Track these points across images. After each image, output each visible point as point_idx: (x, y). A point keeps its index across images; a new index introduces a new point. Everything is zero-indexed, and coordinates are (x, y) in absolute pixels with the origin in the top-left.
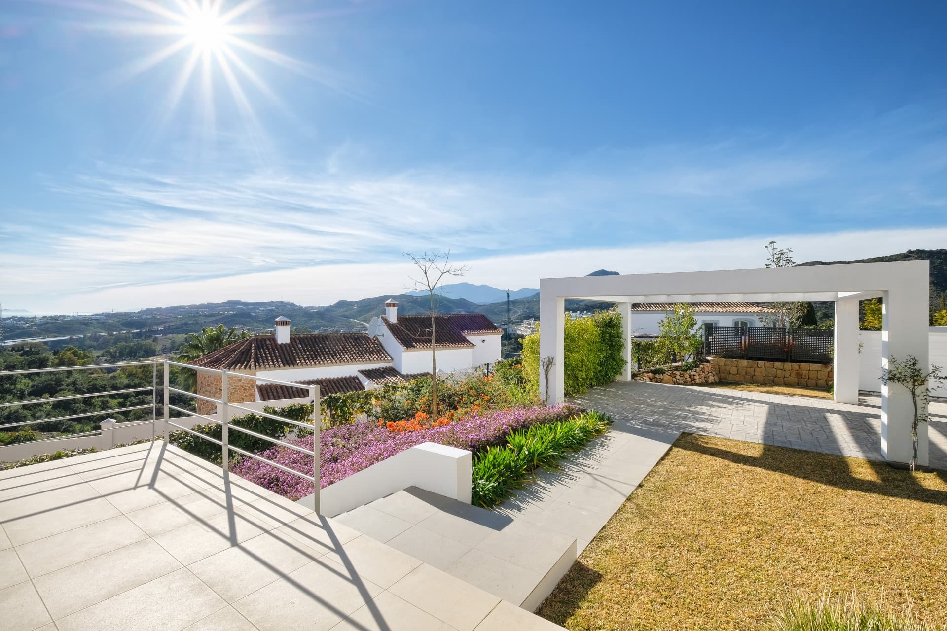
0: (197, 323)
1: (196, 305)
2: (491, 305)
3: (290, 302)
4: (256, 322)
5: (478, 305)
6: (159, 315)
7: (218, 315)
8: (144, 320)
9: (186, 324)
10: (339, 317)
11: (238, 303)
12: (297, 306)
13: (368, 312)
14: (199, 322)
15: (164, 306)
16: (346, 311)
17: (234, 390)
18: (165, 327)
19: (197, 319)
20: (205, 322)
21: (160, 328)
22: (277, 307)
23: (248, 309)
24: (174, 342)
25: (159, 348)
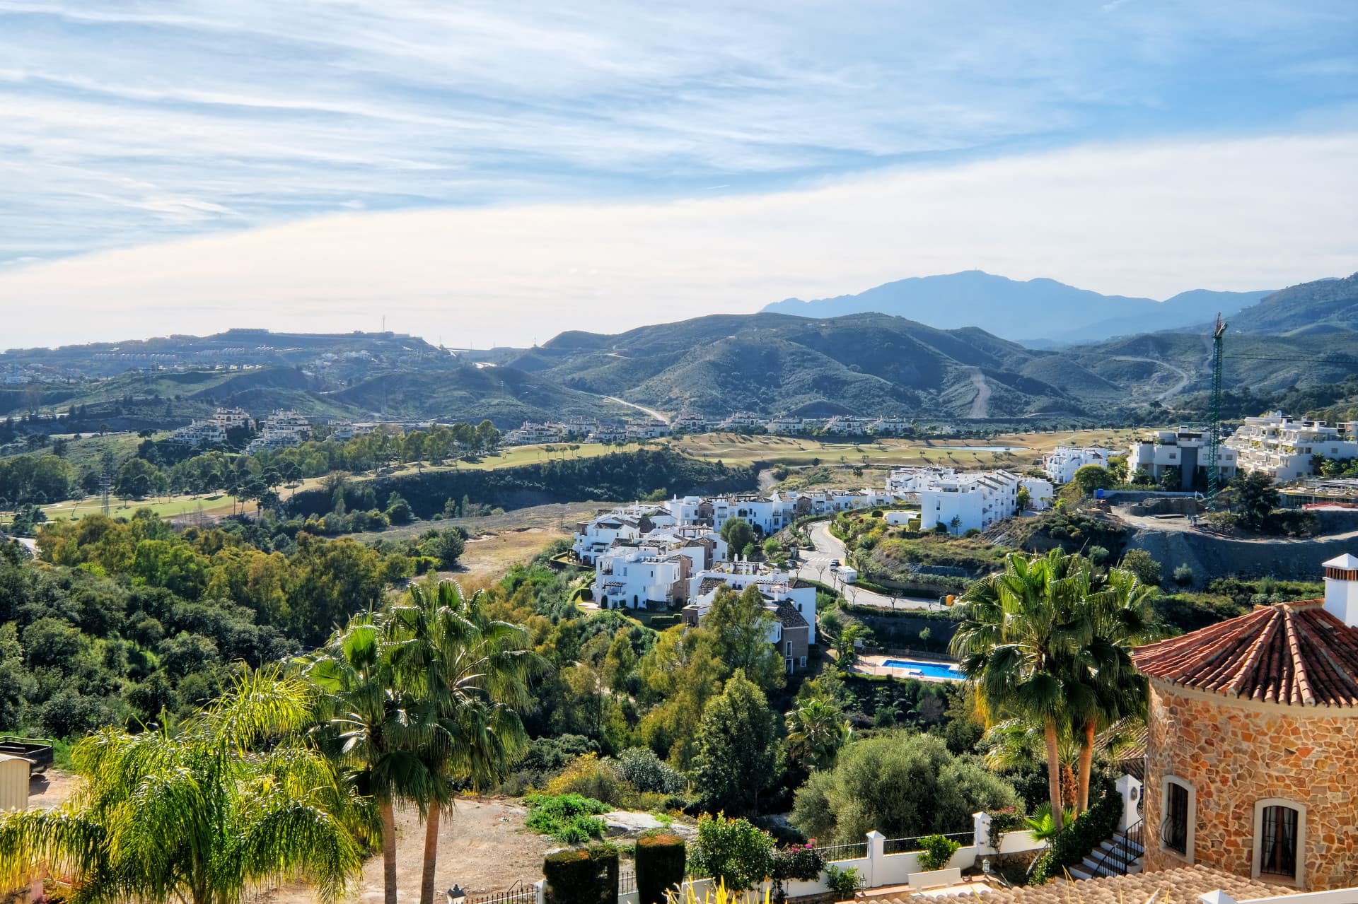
0: (157, 402)
1: (140, 342)
2: (1075, 352)
3: (412, 335)
4: (321, 399)
5: (1030, 352)
6: (44, 371)
7: (209, 377)
8: (10, 386)
9: (128, 403)
10: (565, 389)
11: (259, 336)
12: (432, 349)
13: (657, 372)
14: (163, 397)
15: (53, 345)
16: (583, 368)
17: (1323, 755)
18: (72, 410)
19: (153, 386)
20: (178, 398)
21: (61, 411)
22: (375, 351)
23: (289, 355)
24: (111, 460)
25: (72, 474)
